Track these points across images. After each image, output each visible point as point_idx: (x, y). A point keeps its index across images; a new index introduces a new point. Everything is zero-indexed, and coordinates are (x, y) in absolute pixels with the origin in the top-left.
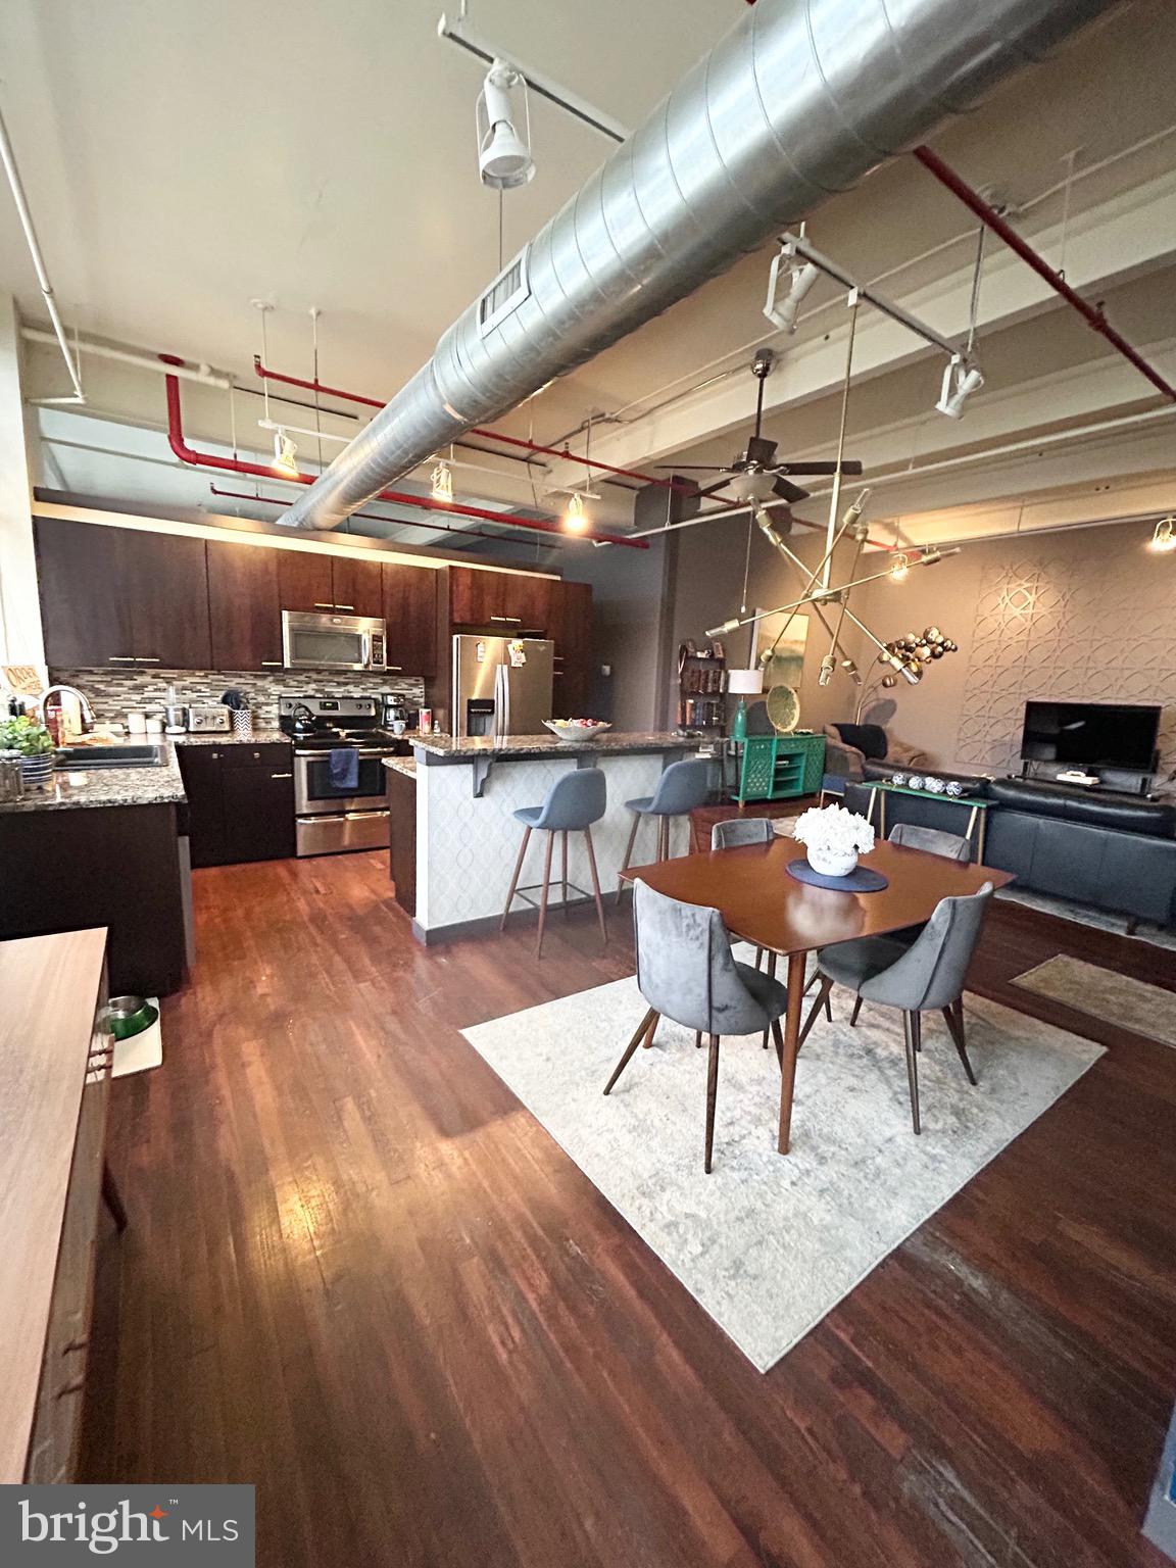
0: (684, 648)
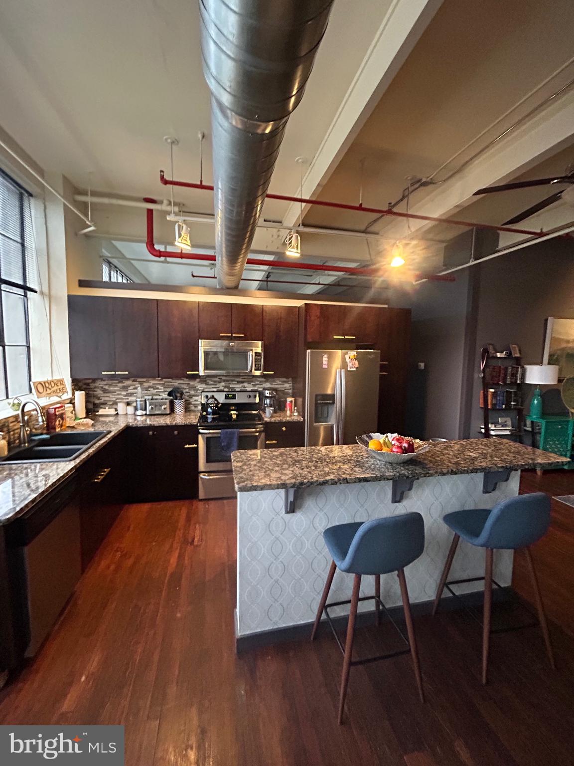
0: (486, 351)
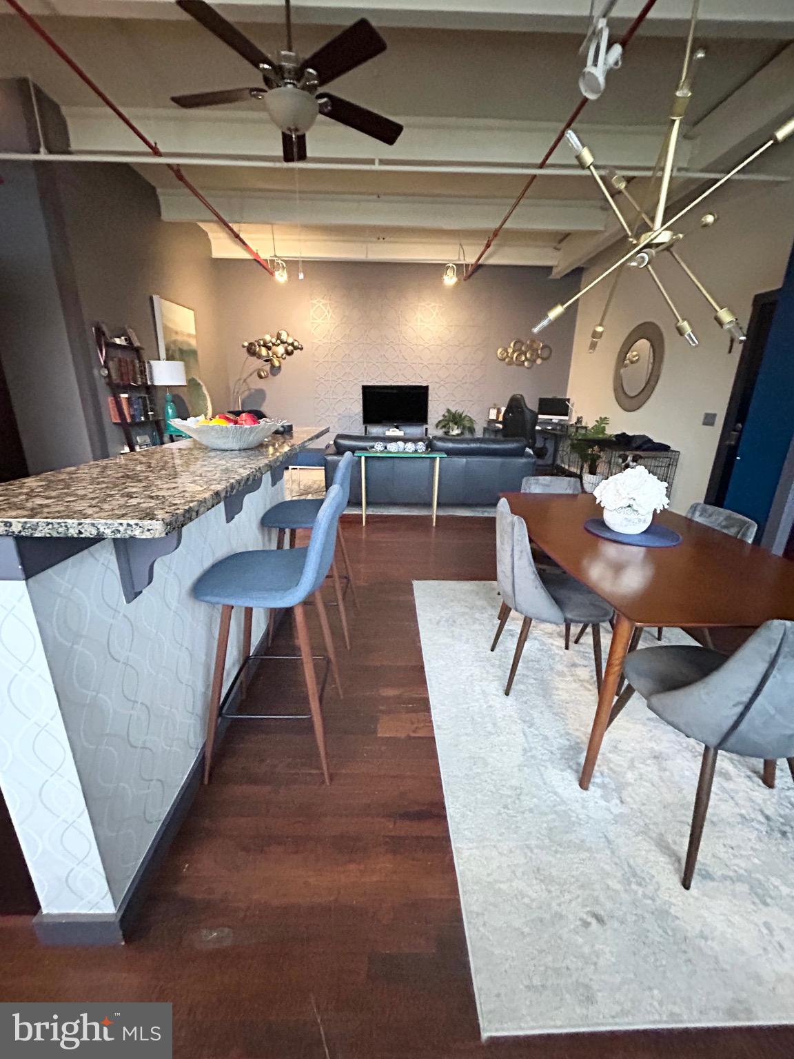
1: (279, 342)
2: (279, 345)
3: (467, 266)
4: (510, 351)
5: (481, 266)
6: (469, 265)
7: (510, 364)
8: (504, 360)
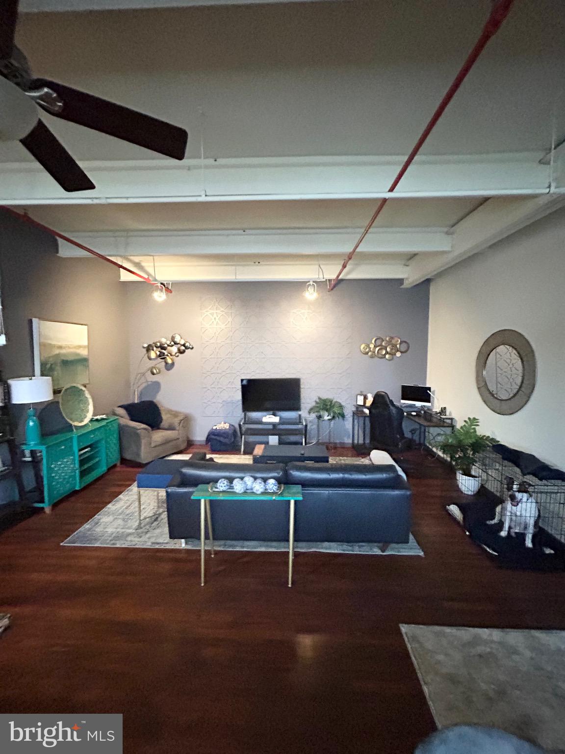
1: (173, 343)
2: (172, 346)
3: (330, 280)
4: (372, 346)
5: (342, 280)
6: (331, 280)
7: (372, 357)
8: (367, 353)
